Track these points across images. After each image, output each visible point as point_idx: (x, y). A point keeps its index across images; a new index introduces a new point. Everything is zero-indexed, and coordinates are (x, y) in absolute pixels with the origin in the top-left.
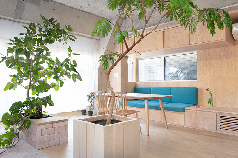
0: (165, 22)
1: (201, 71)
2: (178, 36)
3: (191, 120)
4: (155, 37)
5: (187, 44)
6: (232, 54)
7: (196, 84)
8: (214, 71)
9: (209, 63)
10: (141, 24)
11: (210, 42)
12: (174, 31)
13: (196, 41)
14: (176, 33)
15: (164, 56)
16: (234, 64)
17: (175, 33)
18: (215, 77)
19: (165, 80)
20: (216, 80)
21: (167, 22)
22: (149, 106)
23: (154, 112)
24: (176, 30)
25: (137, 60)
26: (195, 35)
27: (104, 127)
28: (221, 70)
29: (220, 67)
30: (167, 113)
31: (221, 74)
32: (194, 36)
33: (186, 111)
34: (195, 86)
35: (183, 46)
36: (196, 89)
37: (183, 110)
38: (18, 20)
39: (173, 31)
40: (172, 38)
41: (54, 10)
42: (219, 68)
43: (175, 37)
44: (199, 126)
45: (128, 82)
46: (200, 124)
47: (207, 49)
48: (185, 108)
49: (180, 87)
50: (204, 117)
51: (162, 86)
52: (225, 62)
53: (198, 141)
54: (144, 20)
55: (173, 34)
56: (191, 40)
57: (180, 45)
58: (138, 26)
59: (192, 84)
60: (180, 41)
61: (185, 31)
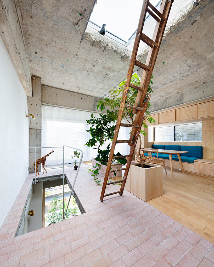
0: (178, 105)
1: (205, 135)
2: (188, 113)
3: (199, 169)
5: (196, 118)
7: (201, 144)
10: (159, 107)
13: (203, 115)
15: (174, 125)
17: (186, 111)
19: (175, 140)
21: (179, 104)
22: (172, 158)
23: (176, 162)
24: (187, 109)
25: (154, 128)
27: (146, 170)
30: (184, 163)
32: (202, 112)
33: (195, 163)
34: (200, 145)
36: (202, 148)
37: (192, 162)
38: (56, 106)
39: (184, 110)
40: (183, 114)
41: (81, 99)
44: (207, 173)
45: (149, 141)
46: (208, 172)
47: (211, 120)
48: (194, 161)
49: (187, 145)
50: (211, 168)
51: (173, 145)
53: (209, 185)
54: (161, 105)
55: (184, 112)
56: (199, 115)
57: (190, 118)
58: (157, 108)
59: (197, 144)
60: (189, 116)
61: (193, 109)
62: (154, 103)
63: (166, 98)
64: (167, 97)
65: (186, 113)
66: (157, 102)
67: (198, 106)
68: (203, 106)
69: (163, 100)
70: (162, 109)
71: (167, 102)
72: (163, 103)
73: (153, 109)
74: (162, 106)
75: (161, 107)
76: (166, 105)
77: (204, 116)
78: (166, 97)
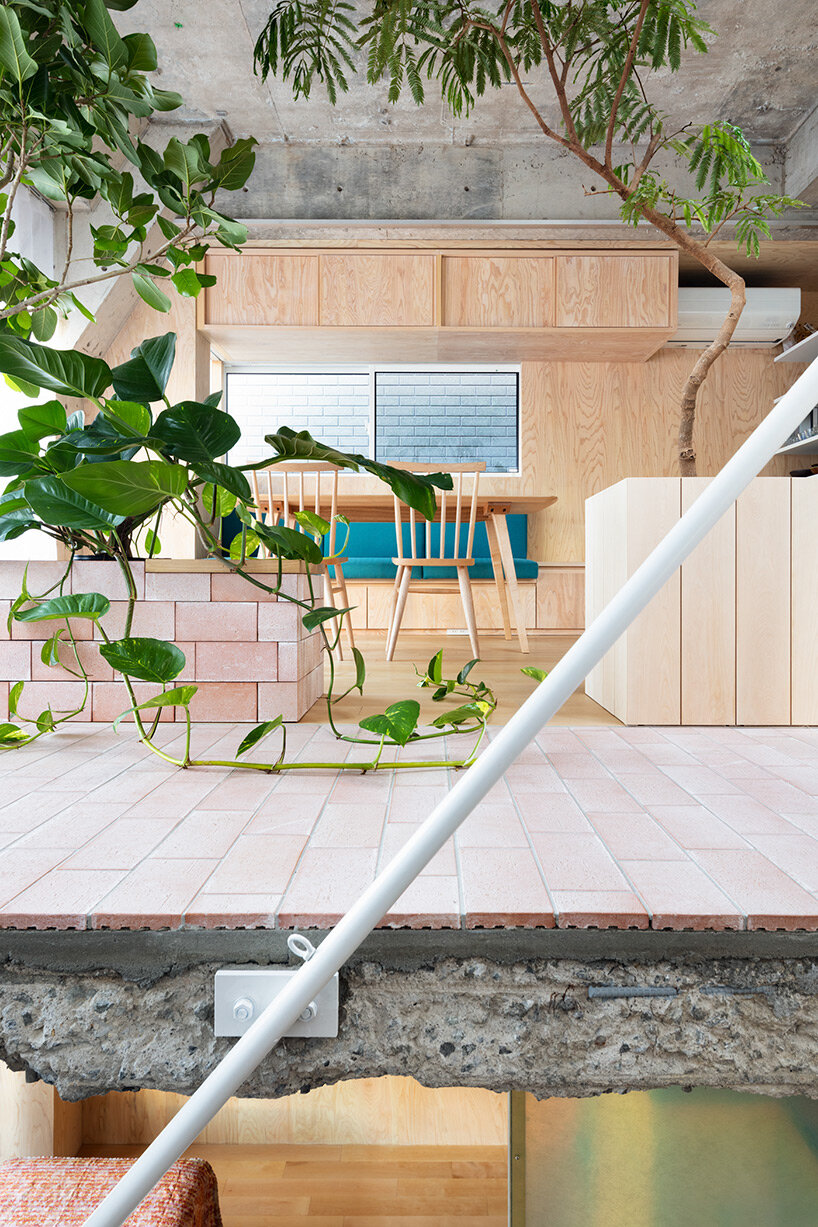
0: (468, 217)
1: (534, 438)
2: (507, 289)
3: (560, 606)
4: (402, 273)
5: (545, 325)
6: (636, 387)
7: (518, 488)
8: (582, 441)
9: (564, 414)
10: (340, 194)
11: (629, 330)
12: (492, 264)
13: (580, 318)
14: (500, 274)
15: (372, 369)
16: (643, 420)
17: (496, 271)
18: (584, 462)
20: (587, 474)
21: (473, 218)
24: (501, 263)
26: (577, 297)
28: (603, 439)
29: (601, 429)
31: (602, 454)
32: (574, 296)
33: (543, 574)
35: (527, 330)
39: (486, 265)
40: (480, 291)
42: (596, 431)
43: (493, 286)
48: (538, 564)
52: (617, 412)
54: (360, 183)
55: (486, 277)
56: (563, 312)
57: (516, 322)
58: (322, 199)
59: (502, 487)
60: (514, 307)
61: (534, 273)
62: (297, 152)
63: (392, 147)
64: (403, 148)
65: (496, 285)
66: (327, 156)
67: (561, 260)
68: (579, 264)
69: (371, 151)
70: (366, 216)
71: (403, 182)
72: (372, 179)
73: (292, 196)
74: (366, 193)
75: (360, 202)
76: (394, 197)
77: (583, 320)
78: (395, 141)
